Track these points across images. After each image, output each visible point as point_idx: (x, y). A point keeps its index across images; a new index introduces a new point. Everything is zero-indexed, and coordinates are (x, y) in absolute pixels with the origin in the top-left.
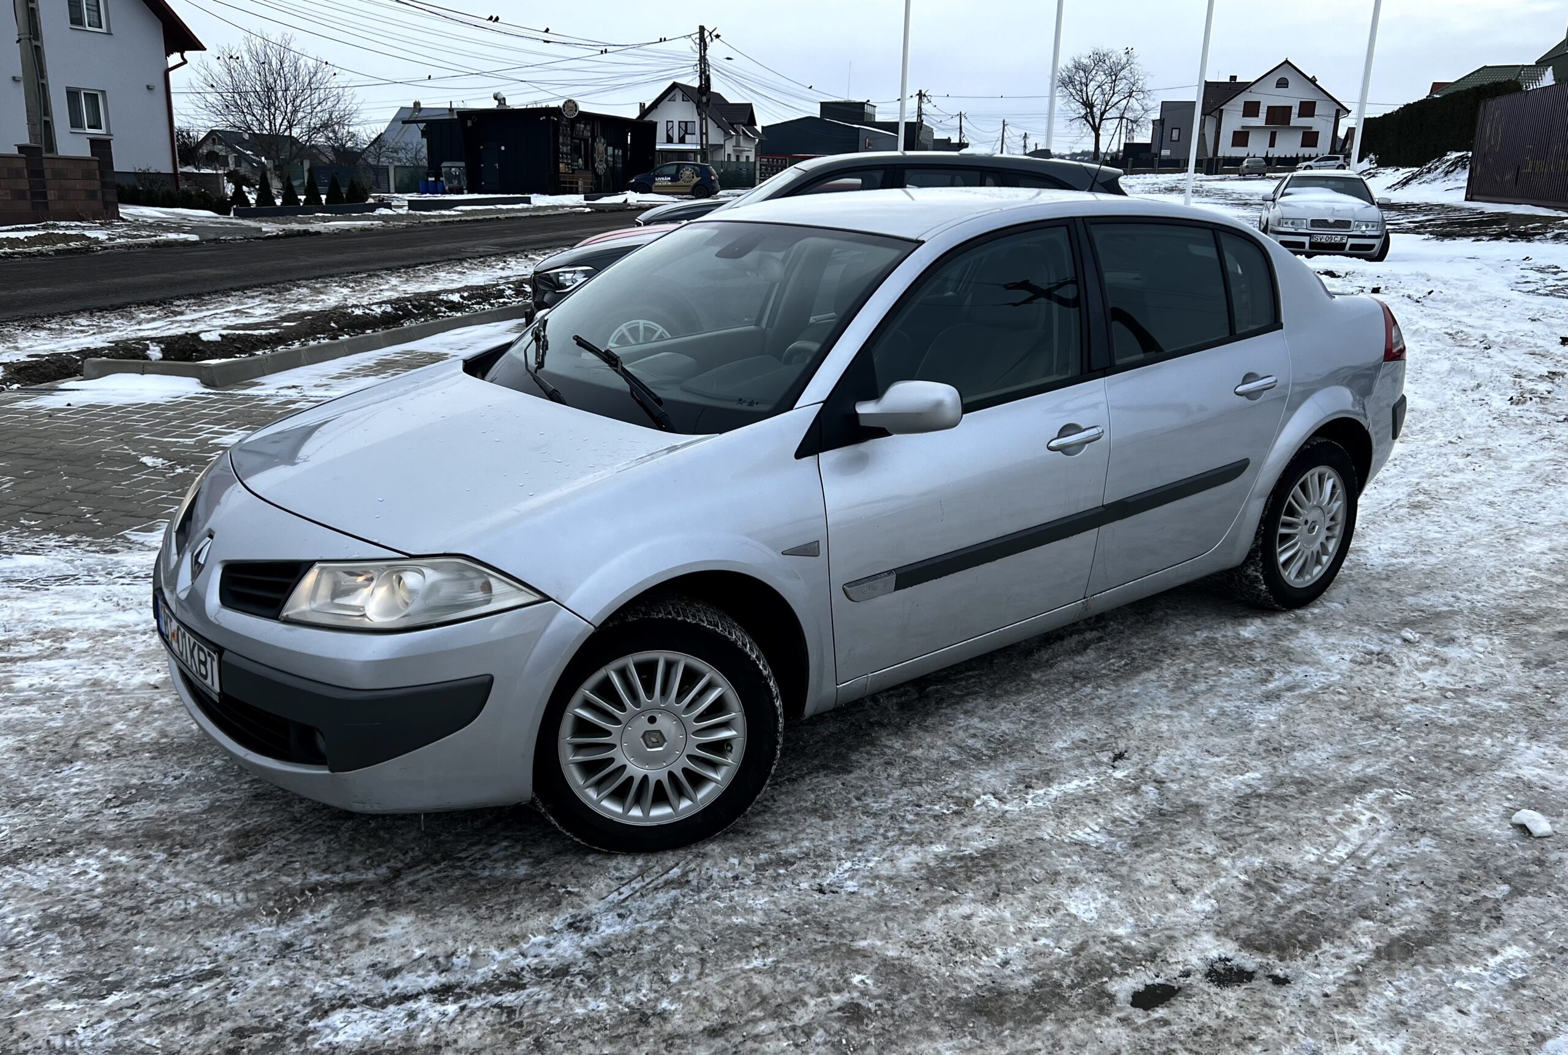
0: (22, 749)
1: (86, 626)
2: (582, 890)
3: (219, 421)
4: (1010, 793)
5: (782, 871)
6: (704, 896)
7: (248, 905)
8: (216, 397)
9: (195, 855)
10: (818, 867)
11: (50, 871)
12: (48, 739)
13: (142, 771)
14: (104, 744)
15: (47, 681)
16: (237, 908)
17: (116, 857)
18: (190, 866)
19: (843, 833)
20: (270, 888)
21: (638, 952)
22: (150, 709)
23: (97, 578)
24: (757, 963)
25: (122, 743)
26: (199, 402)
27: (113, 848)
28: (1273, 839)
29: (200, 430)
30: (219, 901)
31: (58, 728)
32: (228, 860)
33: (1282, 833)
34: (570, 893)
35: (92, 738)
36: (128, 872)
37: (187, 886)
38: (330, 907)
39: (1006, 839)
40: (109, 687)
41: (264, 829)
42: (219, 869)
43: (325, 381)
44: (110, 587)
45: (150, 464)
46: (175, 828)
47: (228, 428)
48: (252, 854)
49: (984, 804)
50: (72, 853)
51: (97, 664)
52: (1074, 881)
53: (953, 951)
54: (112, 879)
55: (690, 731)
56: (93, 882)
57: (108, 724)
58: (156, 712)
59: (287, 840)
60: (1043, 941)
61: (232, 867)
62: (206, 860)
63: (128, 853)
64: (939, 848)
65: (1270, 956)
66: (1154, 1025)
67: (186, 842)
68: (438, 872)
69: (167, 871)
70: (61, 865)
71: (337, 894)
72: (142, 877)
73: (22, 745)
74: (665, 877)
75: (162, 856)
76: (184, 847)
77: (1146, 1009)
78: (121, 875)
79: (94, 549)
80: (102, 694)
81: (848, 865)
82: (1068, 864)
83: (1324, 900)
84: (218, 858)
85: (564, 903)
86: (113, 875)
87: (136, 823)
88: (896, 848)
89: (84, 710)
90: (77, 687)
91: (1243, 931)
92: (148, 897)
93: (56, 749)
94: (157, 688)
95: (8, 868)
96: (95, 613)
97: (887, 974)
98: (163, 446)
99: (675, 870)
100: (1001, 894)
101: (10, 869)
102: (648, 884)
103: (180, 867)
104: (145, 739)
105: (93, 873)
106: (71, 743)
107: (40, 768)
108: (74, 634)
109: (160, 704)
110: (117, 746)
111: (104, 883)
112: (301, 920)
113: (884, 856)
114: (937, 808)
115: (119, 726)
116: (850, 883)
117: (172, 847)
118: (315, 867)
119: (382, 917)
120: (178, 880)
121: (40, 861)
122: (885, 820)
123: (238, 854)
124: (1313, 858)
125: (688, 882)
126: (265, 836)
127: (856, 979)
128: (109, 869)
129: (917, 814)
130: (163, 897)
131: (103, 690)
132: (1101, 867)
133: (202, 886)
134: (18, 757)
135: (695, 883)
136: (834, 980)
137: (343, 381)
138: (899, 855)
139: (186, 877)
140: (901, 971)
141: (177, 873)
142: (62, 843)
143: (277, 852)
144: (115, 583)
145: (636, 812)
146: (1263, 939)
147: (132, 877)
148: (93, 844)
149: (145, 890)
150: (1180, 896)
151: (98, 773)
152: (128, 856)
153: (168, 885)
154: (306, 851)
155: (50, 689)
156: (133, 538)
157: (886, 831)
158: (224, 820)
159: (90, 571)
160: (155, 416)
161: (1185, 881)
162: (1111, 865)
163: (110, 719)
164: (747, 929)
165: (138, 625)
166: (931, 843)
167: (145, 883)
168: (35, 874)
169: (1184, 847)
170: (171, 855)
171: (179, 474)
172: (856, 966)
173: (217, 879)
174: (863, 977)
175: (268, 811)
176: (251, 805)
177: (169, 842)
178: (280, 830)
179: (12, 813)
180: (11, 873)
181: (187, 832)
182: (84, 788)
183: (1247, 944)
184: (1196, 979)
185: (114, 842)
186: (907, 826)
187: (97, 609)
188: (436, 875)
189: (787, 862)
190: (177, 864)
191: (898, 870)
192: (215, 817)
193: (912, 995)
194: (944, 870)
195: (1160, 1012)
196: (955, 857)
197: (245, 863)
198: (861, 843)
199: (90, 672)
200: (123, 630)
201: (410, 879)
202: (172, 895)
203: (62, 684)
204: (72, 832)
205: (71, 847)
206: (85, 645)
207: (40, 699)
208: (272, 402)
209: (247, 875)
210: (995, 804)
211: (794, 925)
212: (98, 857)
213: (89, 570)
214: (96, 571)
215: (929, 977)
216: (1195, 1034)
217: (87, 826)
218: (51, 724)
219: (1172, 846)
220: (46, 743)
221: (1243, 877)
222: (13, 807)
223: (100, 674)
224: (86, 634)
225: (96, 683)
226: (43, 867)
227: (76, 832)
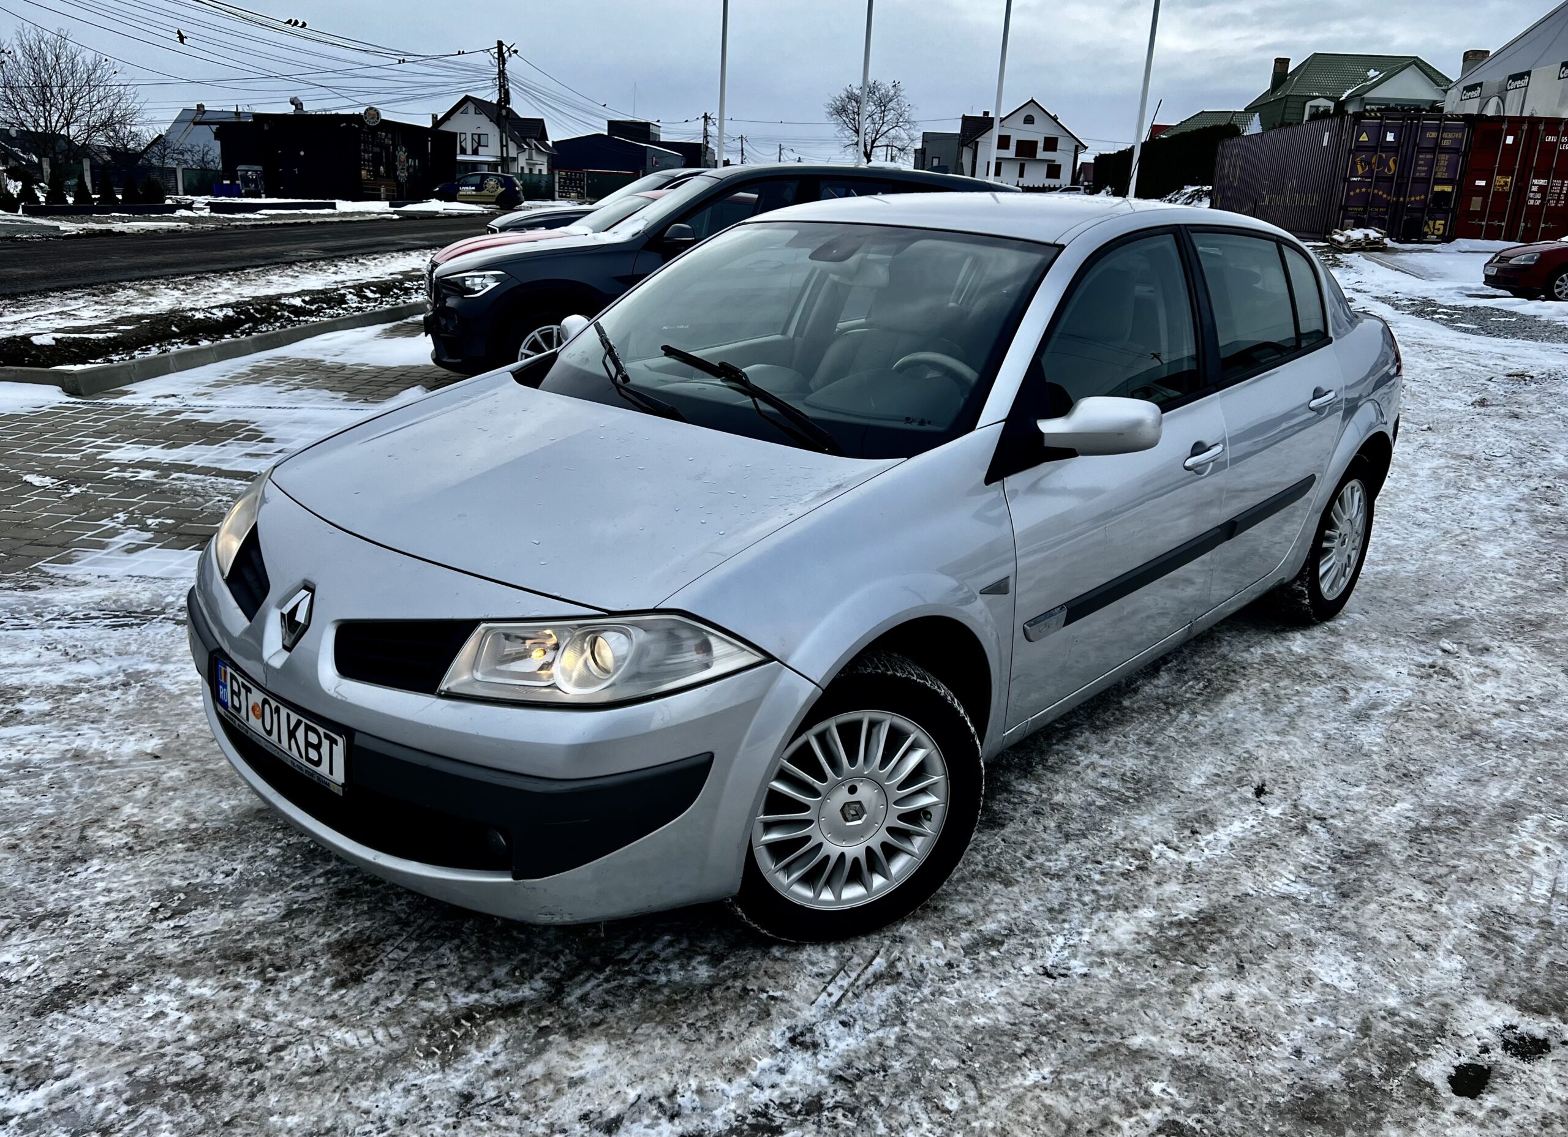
0: (14, 847)
1: (37, 682)
2: (786, 994)
3: (101, 434)
4: (1181, 841)
5: (994, 953)
6: (926, 991)
7: (396, 1046)
8: (85, 407)
9: (297, 980)
10: (1030, 945)
11: (115, 1014)
12: (46, 831)
13: (180, 867)
14: (119, 835)
15: (16, 756)
16: (382, 1050)
17: (194, 988)
18: (298, 995)
19: (1035, 901)
20: (414, 1019)
21: (890, 1072)
22: (160, 786)
23: (26, 621)
24: (1033, 1077)
25: (141, 832)
26: (68, 413)
27: (187, 977)
28: (1472, 879)
29: (80, 444)
30: (355, 1042)
31: (52, 816)
32: (340, 984)
33: (1477, 872)
34: (773, 998)
35: (102, 828)
36: (220, 1010)
37: (305, 1023)
38: (498, 1039)
39: (1214, 896)
40: (97, 759)
41: (369, 937)
42: (335, 996)
43: (203, 390)
44: (47, 632)
45: (37, 484)
46: (256, 943)
47: (113, 441)
48: (368, 973)
49: (1161, 855)
50: (135, 988)
51: (69, 729)
52: (1310, 944)
53: (1242, 1043)
54: (204, 1020)
55: (891, 801)
56: (179, 1027)
57: (115, 808)
58: (169, 789)
59: (404, 950)
60: (1319, 1021)
61: (352, 993)
62: (315, 985)
63: (209, 982)
64: (1147, 913)
65: (1554, 1019)
66: (1496, 1117)
67: (279, 963)
68: (607, 980)
69: (269, 1005)
70: (127, 1006)
71: (501, 1021)
72: (241, 1016)
73: (13, 841)
74: (871, 970)
75: (256, 984)
76: (279, 969)
77: (1473, 1097)
78: (213, 1014)
79: (8, 585)
80: (91, 768)
81: (1060, 940)
82: (1292, 922)
83: (1560, 946)
84: (328, 981)
85: (774, 1012)
86: (202, 1016)
87: (202, 939)
88: (1102, 915)
89: (76, 790)
90: (56, 760)
91: (1513, 992)
92: (261, 1044)
93: (60, 844)
94: (157, 757)
95: (56, 1015)
96: (42, 665)
97: (1188, 1079)
98: (44, 462)
99: (878, 960)
100: (1247, 966)
101: (61, 1016)
102: (856, 980)
103: (284, 997)
104: (169, 826)
105: (173, 1016)
106: (76, 835)
107: (48, 871)
108: (26, 693)
109: (171, 778)
110: (136, 836)
111: (196, 1027)
112: (470, 1061)
113: (1095, 927)
114: (1117, 863)
115: (128, 809)
116: (1073, 963)
117: (263, 971)
118: (455, 985)
119: (567, 1047)
120: (290, 1015)
121: (97, 1002)
122: (1072, 883)
123: (351, 974)
124: (1521, 899)
125: (899, 974)
126: (374, 946)
127: (1156, 1088)
128: (192, 1007)
129: (1102, 873)
130: (281, 1041)
131: (91, 763)
132: (1325, 924)
133: (324, 1023)
134: (13, 858)
135: (907, 974)
136: (1134, 1093)
137: (224, 389)
138: (1111, 924)
139: (298, 1011)
140: (1200, 1074)
141: (285, 1006)
142: (118, 975)
143: (398, 968)
144: (50, 627)
145: (827, 895)
146: (1535, 1001)
147: (227, 1016)
148: (158, 972)
149: (254, 1034)
150: (1424, 953)
151: (125, 873)
152: (212, 987)
153: (279, 1024)
154: (434, 963)
155: (22, 765)
156: (52, 571)
157: (1080, 895)
158: (313, 928)
159: (14, 613)
160: (22, 428)
161: (1421, 936)
162: (1334, 921)
163: (115, 800)
164: (995, 1032)
165: (100, 678)
166: (1136, 907)
167: (249, 1023)
168: (96, 1021)
169: (1393, 894)
170: (266, 981)
171: (76, 495)
172: (1148, 1072)
173: (340, 1012)
174: (1163, 1085)
175: (364, 913)
176: (339, 905)
177: (256, 962)
178: (389, 937)
179: (33, 936)
180: (63, 1022)
181: (274, 948)
182: (114, 896)
183: (1524, 1006)
184: (1497, 1054)
185: (186, 969)
186: (1098, 888)
187: (42, 660)
188: (605, 986)
189: (994, 942)
190: (278, 993)
191: (1120, 944)
192: (301, 925)
193: (1228, 1104)
194: (1169, 940)
195: (1490, 1101)
196: (1171, 923)
197: (366, 986)
198: (1061, 912)
199: (64, 740)
200: (86, 686)
201: (578, 992)
202: (289, 1038)
203: (36, 758)
204: (123, 957)
205: (130, 979)
206: (46, 706)
207: (15, 778)
208: (153, 413)
209: (376, 1002)
210: (1171, 854)
211: (1049, 1022)
212: (171, 991)
213: (13, 611)
214: (21, 612)
215: (1232, 1079)
216: (1545, 1125)
217: (141, 948)
218: (38, 811)
219: (1380, 894)
220: (44, 837)
221: (1472, 926)
222: (33, 927)
223: (79, 743)
224: (40, 692)
225: (78, 755)
226: (103, 1010)
227: (129, 957)
